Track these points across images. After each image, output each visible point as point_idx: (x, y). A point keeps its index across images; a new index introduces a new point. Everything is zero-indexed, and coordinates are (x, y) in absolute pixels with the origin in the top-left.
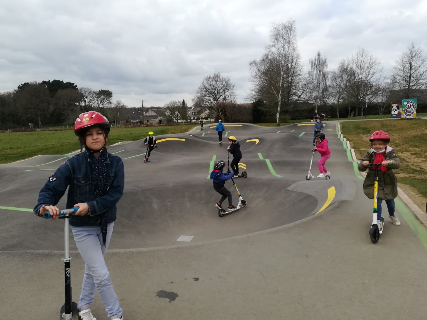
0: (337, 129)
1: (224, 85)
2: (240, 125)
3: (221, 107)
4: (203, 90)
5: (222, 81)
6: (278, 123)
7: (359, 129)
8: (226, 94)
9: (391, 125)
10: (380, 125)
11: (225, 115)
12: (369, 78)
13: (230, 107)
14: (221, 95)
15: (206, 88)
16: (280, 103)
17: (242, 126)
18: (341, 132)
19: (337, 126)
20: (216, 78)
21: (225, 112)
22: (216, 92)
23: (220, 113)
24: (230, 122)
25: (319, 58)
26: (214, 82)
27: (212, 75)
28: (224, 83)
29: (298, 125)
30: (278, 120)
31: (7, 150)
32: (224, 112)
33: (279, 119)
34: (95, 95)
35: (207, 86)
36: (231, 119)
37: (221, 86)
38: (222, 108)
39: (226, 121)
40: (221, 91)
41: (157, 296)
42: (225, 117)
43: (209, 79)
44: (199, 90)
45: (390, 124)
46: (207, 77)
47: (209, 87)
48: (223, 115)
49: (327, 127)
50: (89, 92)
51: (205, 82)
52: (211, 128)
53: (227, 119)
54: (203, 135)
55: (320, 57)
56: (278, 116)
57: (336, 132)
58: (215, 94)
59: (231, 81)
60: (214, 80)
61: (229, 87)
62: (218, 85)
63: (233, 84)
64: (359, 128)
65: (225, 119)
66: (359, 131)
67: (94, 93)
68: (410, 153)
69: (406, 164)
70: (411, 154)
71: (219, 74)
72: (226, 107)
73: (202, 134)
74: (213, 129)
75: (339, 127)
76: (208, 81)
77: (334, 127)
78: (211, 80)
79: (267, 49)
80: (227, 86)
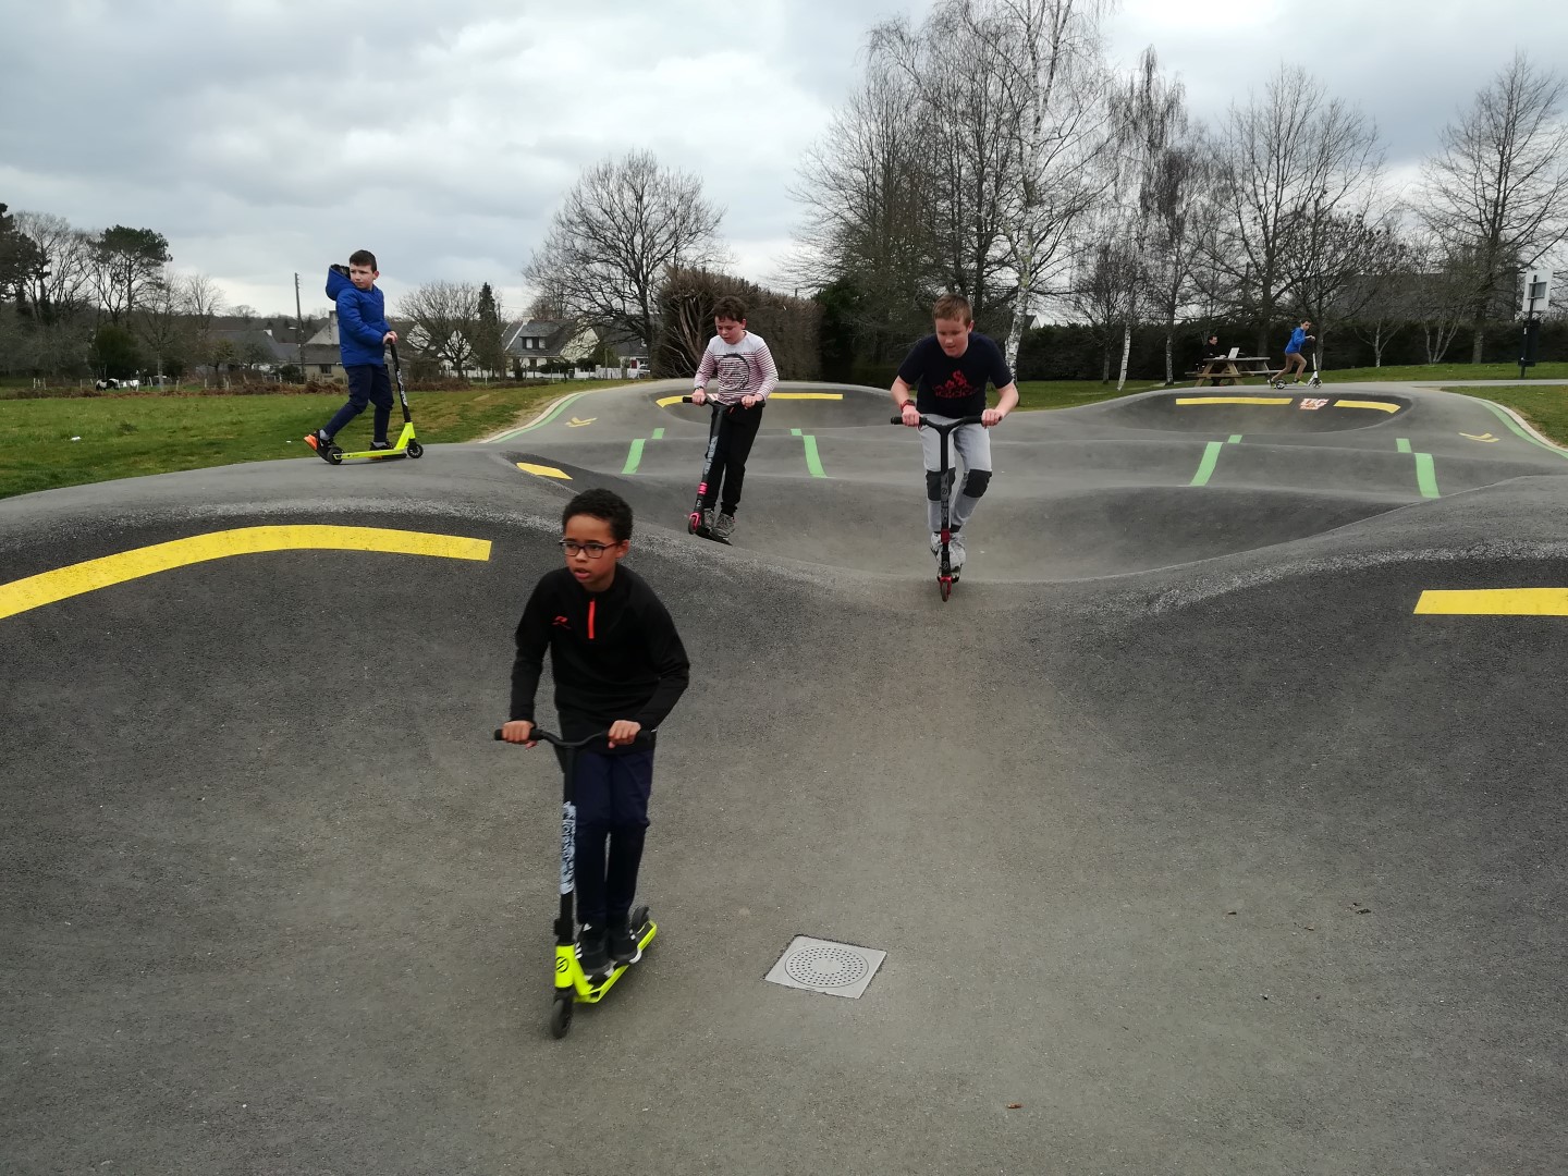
0: (1519, 432)
1: (673, 212)
2: (828, 392)
4: (575, 230)
5: (667, 193)
8: (683, 253)
14: (659, 256)
15: (586, 220)
17: (839, 397)
20: (638, 172)
22: (638, 239)
23: (686, 331)
25: (1148, 82)
26: (629, 197)
27: (618, 164)
28: (674, 202)
29: (1179, 402)
34: (84, 249)
35: (597, 213)
37: (660, 216)
38: (696, 304)
40: (662, 237)
43: (604, 177)
44: (561, 229)
46: (594, 172)
47: (603, 218)
50: (57, 234)
51: (585, 196)
52: (662, 402)
55: (1154, 76)
58: (634, 252)
59: (704, 197)
60: (626, 185)
61: (697, 219)
62: (646, 214)
63: (714, 211)
67: (80, 237)
71: (650, 157)
73: (623, 450)
74: (677, 411)
76: (599, 189)
78: (612, 186)
80: (688, 220)
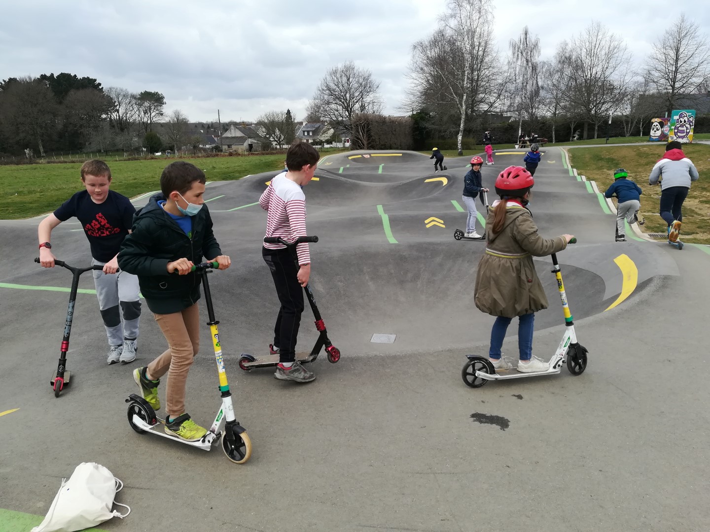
0: (563, 160)
1: (361, 84)
2: (397, 153)
3: (363, 123)
4: (324, 92)
5: (359, 76)
6: (460, 150)
7: (600, 161)
8: (365, 100)
9: (654, 154)
10: (634, 153)
11: (369, 137)
12: (607, 73)
13: (377, 121)
14: (355, 101)
15: (329, 89)
16: (463, 117)
17: (401, 155)
18: (571, 166)
19: (563, 156)
20: (348, 72)
21: (369, 131)
22: (348, 95)
23: (361, 134)
24: (378, 149)
25: (526, 39)
26: (344, 79)
27: (340, 66)
28: (361, 80)
29: (496, 154)
30: (459, 146)
31: (13, 196)
32: (367, 131)
33: (462, 143)
34: (134, 101)
35: (333, 86)
36: (378, 143)
37: (356, 85)
38: (364, 125)
39: (370, 147)
40: (356, 94)
41: (474, 421)
42: (368, 140)
43: (335, 72)
44: (319, 92)
45: (650, 153)
46: (331, 70)
47: (335, 87)
48: (365, 136)
49: (548, 157)
50: (124, 96)
51: (328, 79)
52: (350, 158)
53: (372, 143)
54: (341, 172)
55: (528, 36)
56: (460, 138)
57: (563, 166)
58: (346, 99)
59: (372, 78)
60: (344, 75)
61: (370, 87)
62: (351, 84)
63: (377, 83)
64: (601, 159)
65: (369, 143)
66: (601, 163)
67: (133, 97)
68: (697, 200)
69: (701, 218)
70: (701, 202)
71: (352, 64)
72: (371, 123)
73: (339, 169)
74: (354, 160)
75: (567, 157)
76: (333, 77)
77: (559, 157)
78: (338, 76)
79: (442, 22)
80: (366, 86)
